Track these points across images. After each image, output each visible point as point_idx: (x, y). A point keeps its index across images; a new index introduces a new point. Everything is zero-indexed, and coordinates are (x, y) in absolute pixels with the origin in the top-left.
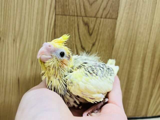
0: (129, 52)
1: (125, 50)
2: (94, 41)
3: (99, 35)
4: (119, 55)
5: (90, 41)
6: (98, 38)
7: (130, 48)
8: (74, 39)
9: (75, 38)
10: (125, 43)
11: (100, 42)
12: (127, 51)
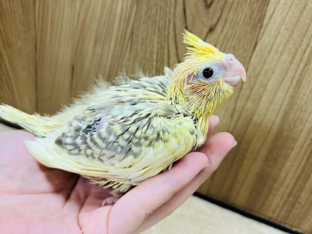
0: (293, 67)
1: (286, 57)
2: (214, 21)
3: (226, 10)
4: (266, 67)
5: (205, 20)
6: (224, 16)
7: (298, 57)
8: (172, 10)
9: (175, 8)
10: (288, 41)
11: (227, 25)
12: (291, 63)
